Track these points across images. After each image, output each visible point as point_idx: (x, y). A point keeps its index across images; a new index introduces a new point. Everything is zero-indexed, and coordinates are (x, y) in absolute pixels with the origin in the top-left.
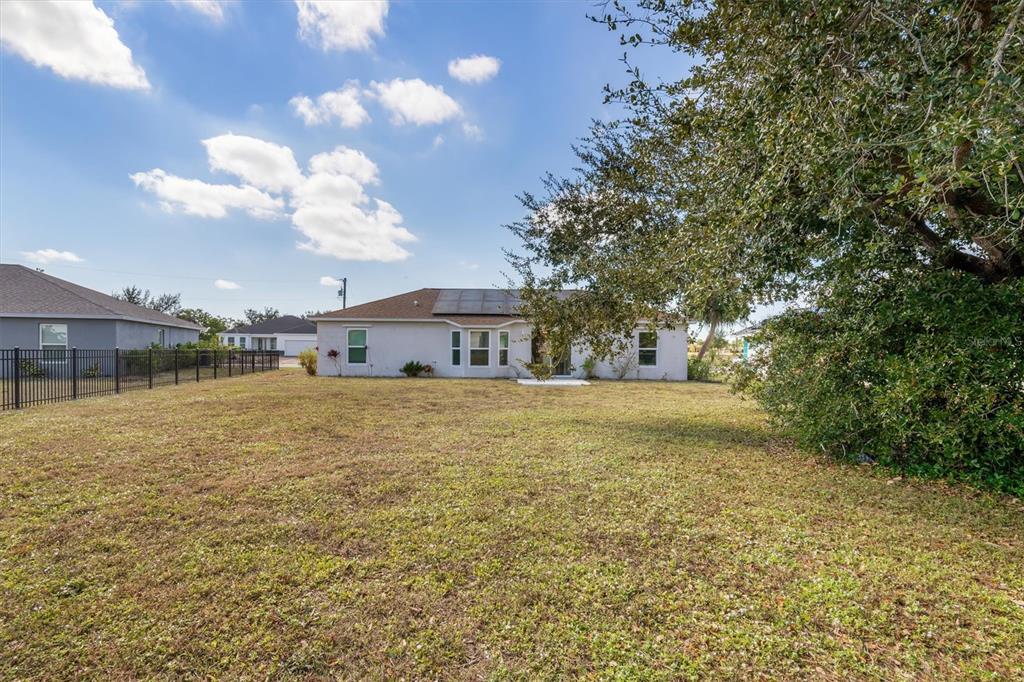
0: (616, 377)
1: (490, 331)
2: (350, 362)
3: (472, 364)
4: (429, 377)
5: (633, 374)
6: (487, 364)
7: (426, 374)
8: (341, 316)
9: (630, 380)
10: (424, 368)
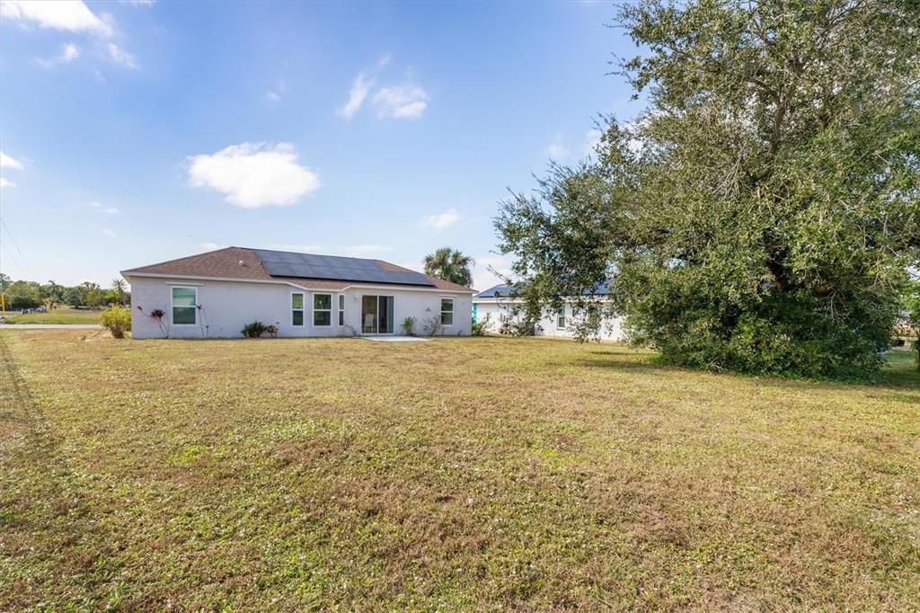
0: (428, 334)
1: (332, 294)
2: (175, 323)
3: (315, 324)
4: (272, 338)
5: (439, 332)
6: (329, 324)
7: (269, 334)
8: (150, 272)
9: (438, 336)
10: (266, 329)
